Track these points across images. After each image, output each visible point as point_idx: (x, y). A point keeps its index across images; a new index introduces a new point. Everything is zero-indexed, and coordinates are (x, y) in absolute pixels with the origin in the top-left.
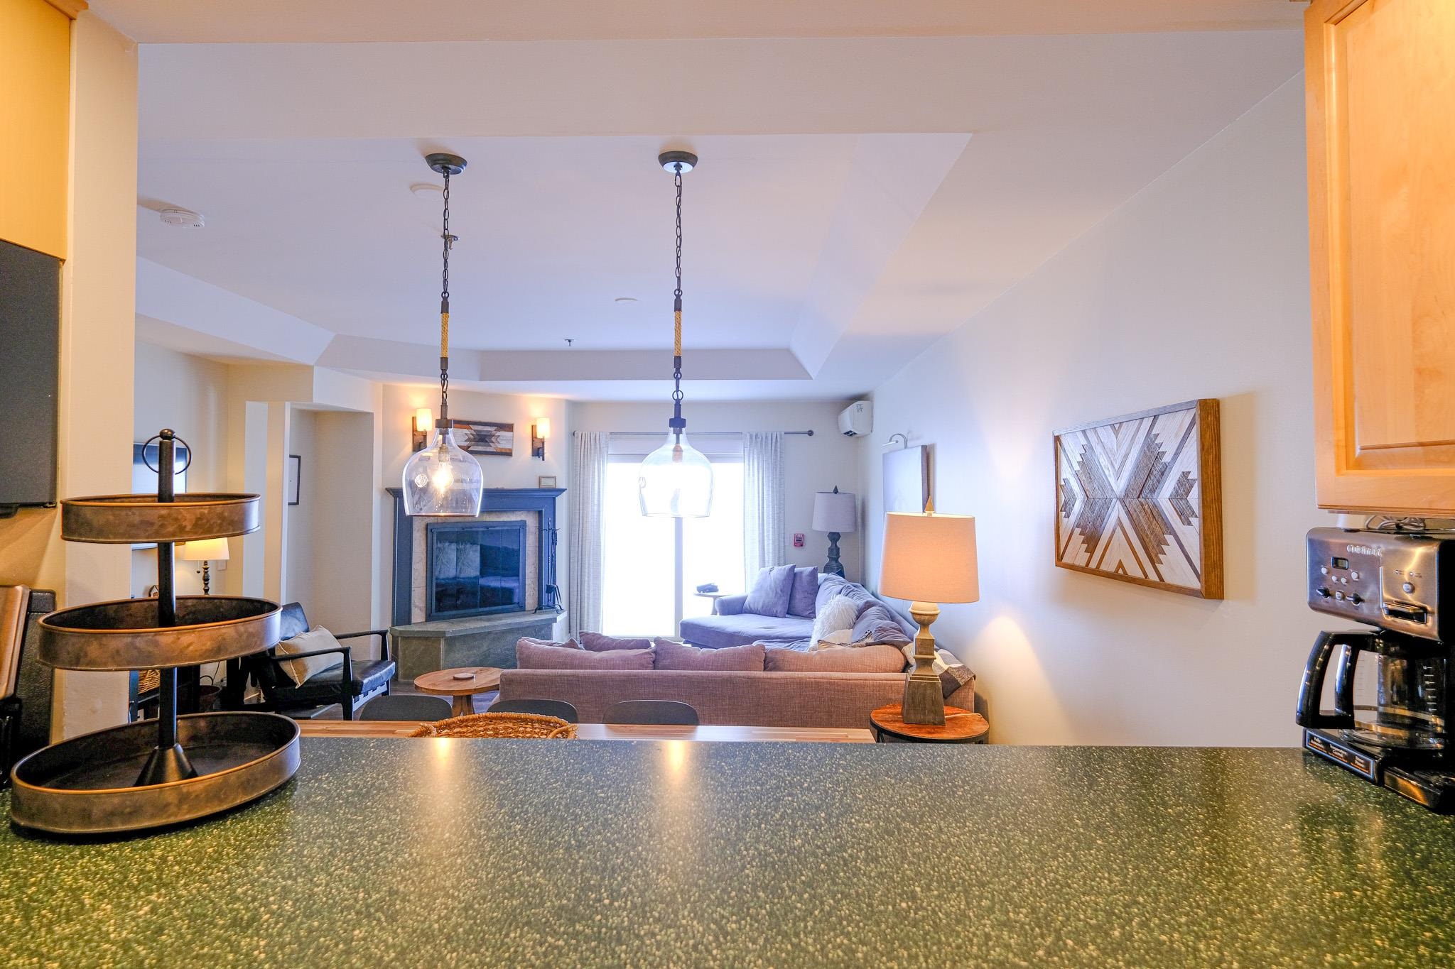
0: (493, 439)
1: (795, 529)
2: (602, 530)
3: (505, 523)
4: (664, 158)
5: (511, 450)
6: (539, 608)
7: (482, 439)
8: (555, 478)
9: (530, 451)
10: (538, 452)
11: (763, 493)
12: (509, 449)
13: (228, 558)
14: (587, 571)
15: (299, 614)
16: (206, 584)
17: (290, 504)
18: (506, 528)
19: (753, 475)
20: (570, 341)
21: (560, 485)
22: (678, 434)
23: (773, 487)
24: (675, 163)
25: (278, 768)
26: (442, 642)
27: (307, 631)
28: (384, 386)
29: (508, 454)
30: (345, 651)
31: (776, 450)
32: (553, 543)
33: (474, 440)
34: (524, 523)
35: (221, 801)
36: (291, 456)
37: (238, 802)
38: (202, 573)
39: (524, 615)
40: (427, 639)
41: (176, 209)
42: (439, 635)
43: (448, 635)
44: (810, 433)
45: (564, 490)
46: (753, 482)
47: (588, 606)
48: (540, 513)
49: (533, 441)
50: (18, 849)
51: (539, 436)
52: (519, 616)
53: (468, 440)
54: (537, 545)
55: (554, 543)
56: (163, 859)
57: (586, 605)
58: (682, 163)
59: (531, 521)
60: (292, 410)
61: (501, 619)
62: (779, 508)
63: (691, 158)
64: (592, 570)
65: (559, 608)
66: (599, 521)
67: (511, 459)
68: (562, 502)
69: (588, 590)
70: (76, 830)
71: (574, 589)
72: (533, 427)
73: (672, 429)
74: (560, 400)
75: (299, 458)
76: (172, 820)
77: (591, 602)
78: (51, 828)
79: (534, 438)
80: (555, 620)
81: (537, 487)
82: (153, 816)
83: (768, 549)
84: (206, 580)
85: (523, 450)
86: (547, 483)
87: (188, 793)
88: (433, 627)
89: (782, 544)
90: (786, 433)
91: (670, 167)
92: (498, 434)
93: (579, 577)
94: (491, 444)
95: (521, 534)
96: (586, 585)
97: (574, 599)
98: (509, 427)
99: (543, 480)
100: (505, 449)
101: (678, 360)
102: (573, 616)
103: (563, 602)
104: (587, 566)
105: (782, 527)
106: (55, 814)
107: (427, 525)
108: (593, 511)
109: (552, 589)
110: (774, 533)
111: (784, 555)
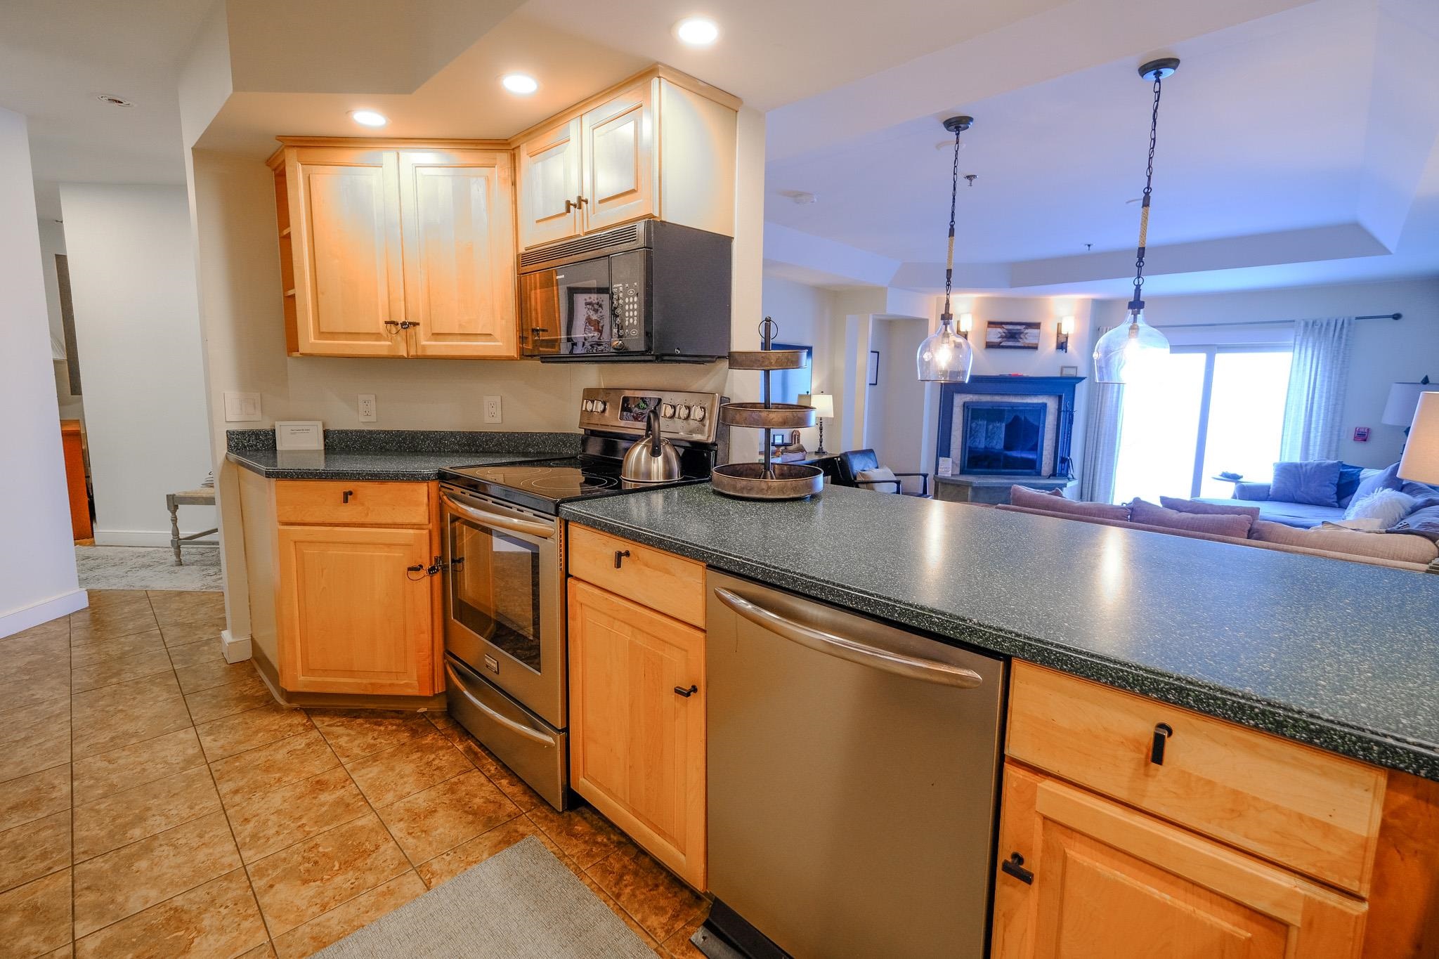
0: (1022, 336)
1: (1358, 421)
2: (1120, 415)
3: (1028, 404)
4: (1143, 70)
5: (1037, 344)
6: (1054, 475)
7: (1012, 336)
8: (1076, 368)
9: (1054, 345)
10: (1062, 346)
11: (1315, 383)
12: (1035, 344)
13: (833, 416)
14: (1101, 448)
15: (872, 457)
16: (821, 432)
17: (870, 384)
18: (1028, 408)
19: (1305, 365)
20: (1089, 246)
21: (1080, 375)
22: (1135, 315)
23: (1330, 377)
24: (1154, 72)
25: (811, 486)
26: (970, 489)
27: (877, 468)
28: (938, 298)
29: (1035, 348)
30: (898, 483)
31: (1340, 337)
32: (1069, 423)
33: (1006, 337)
34: (1044, 406)
35: (784, 493)
36: (872, 352)
37: (791, 496)
38: (819, 425)
39: (1039, 479)
40: (958, 486)
41: (801, 194)
42: (968, 485)
43: (974, 485)
44: (1397, 317)
45: (1084, 378)
46: (1304, 371)
47: (1100, 479)
48: (1060, 397)
49: (1058, 336)
50: (713, 497)
51: (1064, 332)
52: (1035, 479)
53: (1001, 337)
54: (1056, 423)
55: (1071, 422)
56: (759, 508)
57: (1098, 478)
58: (1162, 70)
59: (1051, 404)
60: (873, 319)
61: (1018, 479)
62: (1336, 399)
63: (1172, 63)
64: (1106, 448)
65: (1071, 476)
66: (1117, 407)
67: (1037, 352)
68: (1081, 390)
69: (1101, 464)
70: (732, 493)
71: (1088, 463)
72: (1059, 325)
73: (1130, 311)
74: (1088, 299)
75: (878, 353)
76: (764, 496)
77: (1103, 475)
78: (723, 491)
79: (1059, 333)
80: (1065, 485)
81: (1059, 375)
82: (757, 493)
83: (1315, 442)
84: (821, 429)
85: (1049, 345)
86: (1071, 373)
87: (771, 486)
88: (964, 478)
89: (1335, 438)
90: (1357, 318)
91: (1151, 76)
92: (1027, 331)
93: (1094, 453)
94: (1020, 340)
95: (1042, 414)
96: (1100, 460)
97: (1087, 472)
98: (1037, 326)
99: (1065, 369)
100: (1032, 344)
101: (1141, 251)
102: (1086, 486)
103: (1076, 470)
104: (1101, 445)
105: (1338, 419)
106: (724, 486)
107: (964, 403)
108: (1112, 397)
109: (1065, 461)
110: (1325, 424)
111: (1337, 450)
